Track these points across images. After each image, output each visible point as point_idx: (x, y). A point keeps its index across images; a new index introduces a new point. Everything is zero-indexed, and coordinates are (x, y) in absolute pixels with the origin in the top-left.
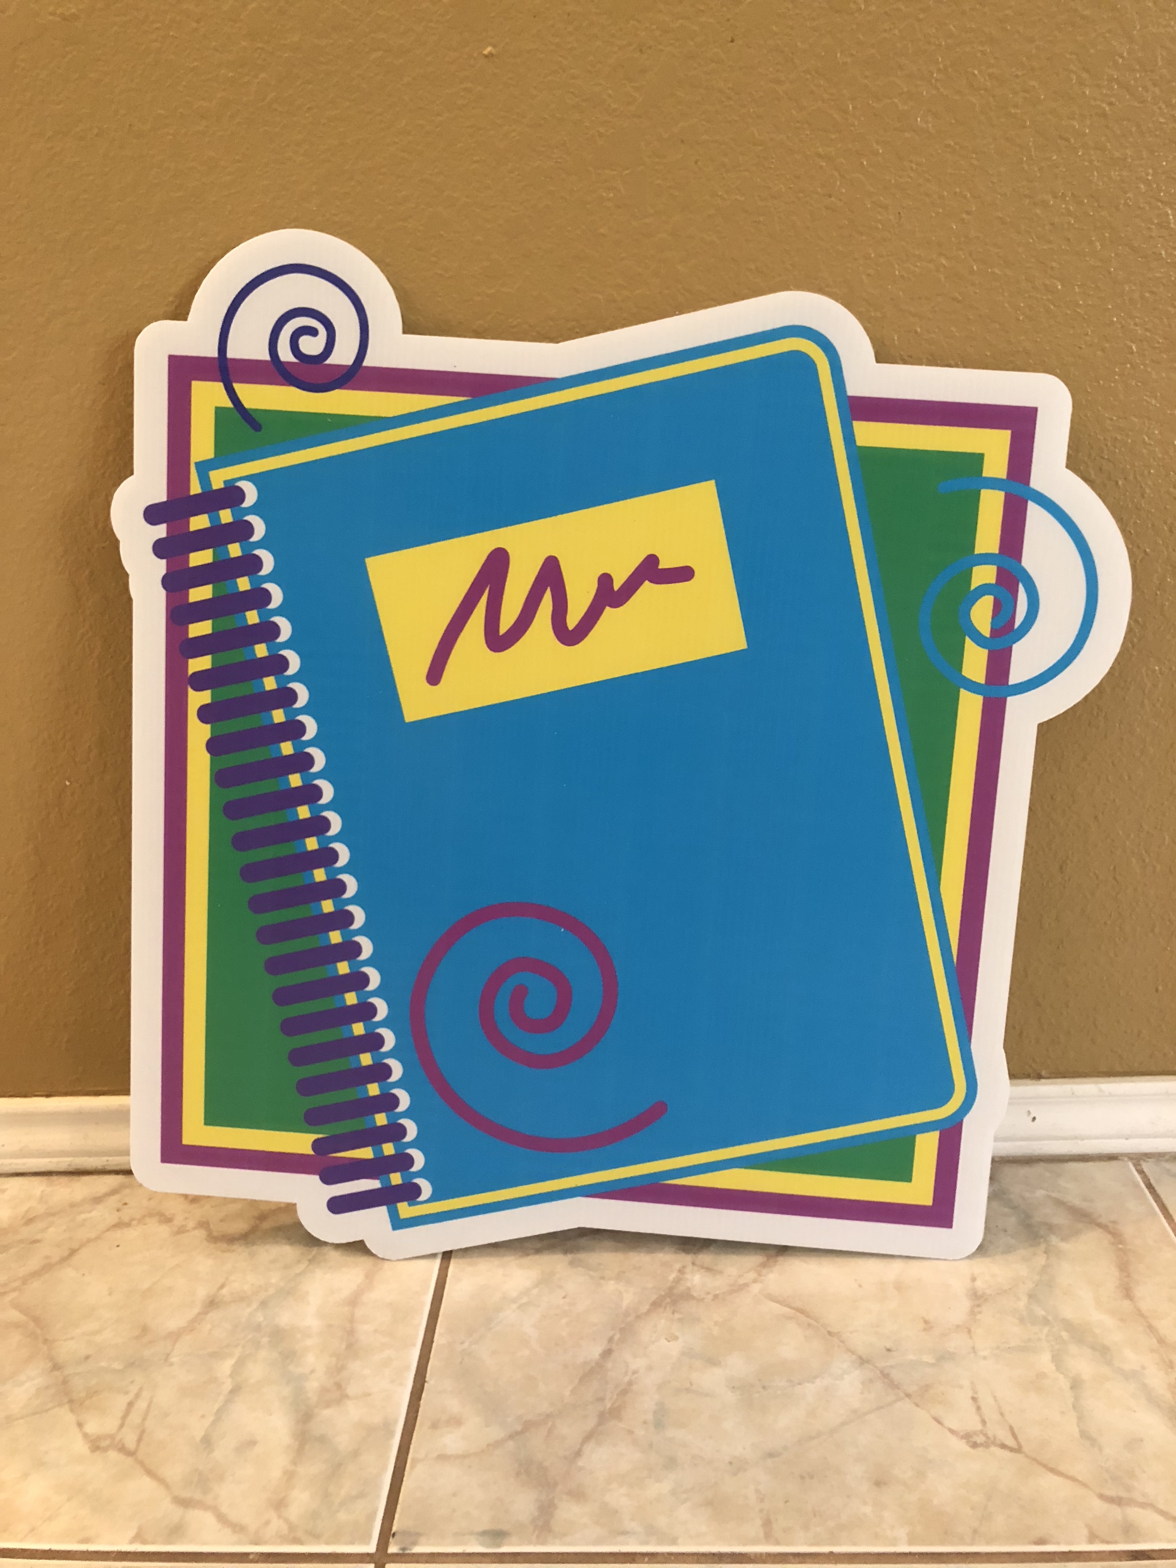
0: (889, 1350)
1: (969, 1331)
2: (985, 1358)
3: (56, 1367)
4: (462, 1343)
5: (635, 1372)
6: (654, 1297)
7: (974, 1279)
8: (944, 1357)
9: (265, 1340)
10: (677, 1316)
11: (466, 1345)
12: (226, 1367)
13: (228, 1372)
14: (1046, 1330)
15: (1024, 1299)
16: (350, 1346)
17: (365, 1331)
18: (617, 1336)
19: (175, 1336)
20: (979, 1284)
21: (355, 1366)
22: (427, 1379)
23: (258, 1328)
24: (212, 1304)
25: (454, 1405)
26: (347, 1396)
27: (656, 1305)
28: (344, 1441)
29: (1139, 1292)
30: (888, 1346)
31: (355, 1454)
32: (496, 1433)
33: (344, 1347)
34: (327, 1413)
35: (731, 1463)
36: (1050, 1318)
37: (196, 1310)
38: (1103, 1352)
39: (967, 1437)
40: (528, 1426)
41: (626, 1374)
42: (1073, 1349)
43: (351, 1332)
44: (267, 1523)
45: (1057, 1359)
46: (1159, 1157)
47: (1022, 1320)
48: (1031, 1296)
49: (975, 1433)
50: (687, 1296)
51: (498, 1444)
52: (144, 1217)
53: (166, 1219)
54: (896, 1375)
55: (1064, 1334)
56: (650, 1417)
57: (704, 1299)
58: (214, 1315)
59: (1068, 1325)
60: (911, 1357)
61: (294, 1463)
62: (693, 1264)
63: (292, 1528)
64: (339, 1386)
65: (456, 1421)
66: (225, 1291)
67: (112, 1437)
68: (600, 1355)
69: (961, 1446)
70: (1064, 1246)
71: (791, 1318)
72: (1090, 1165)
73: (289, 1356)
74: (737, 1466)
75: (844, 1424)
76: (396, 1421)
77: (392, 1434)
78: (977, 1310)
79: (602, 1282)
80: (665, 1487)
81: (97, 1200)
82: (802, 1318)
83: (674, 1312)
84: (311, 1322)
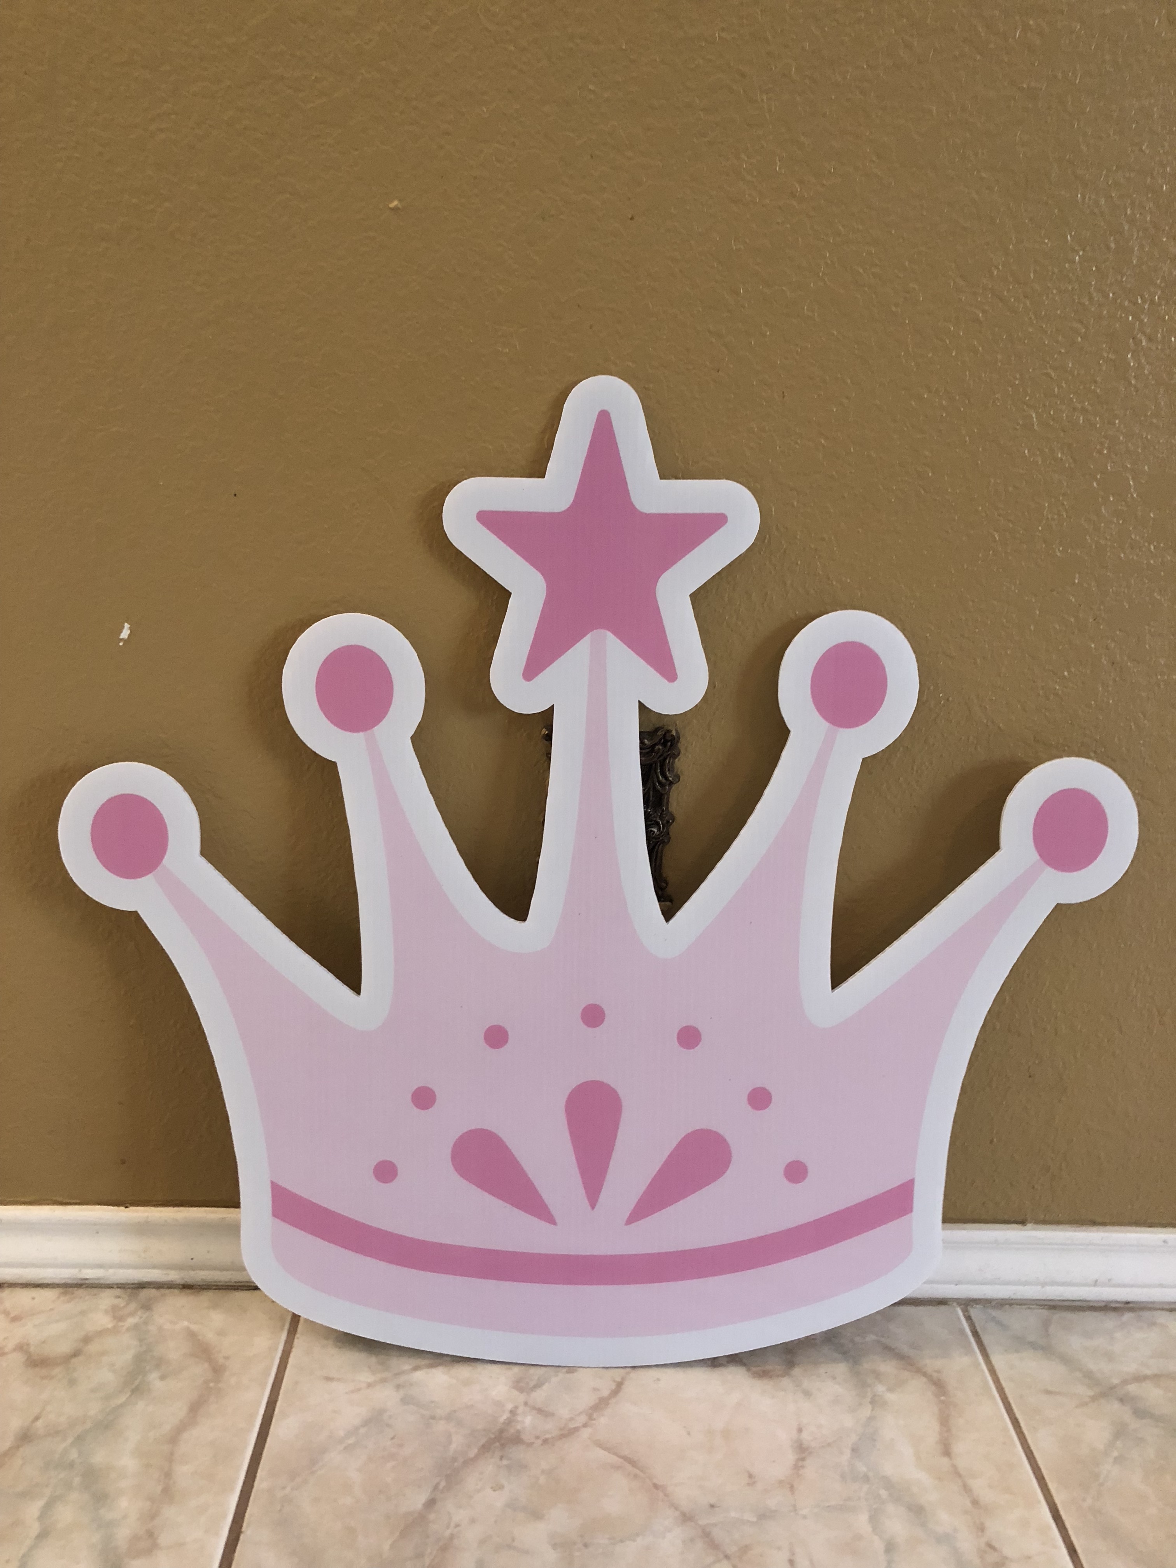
0: (712, 1506)
1: (792, 1488)
2: (805, 1517)
4: (284, 1488)
5: (457, 1526)
6: (483, 1441)
7: (800, 1430)
8: (765, 1516)
9: (77, 1480)
10: (505, 1462)
11: (288, 1490)
12: (33, 1510)
13: (36, 1515)
14: (866, 1487)
15: (848, 1453)
16: (166, 1490)
17: (183, 1473)
18: (443, 1485)
20: (805, 1436)
21: (169, 1512)
22: (243, 1529)
23: (72, 1465)
24: (25, 1437)
25: (269, 1558)
26: (158, 1546)
27: (485, 1448)
29: (959, 1448)
30: (713, 1501)
33: (159, 1489)
36: (871, 1474)
37: (9, 1443)
38: (919, 1513)
42: (891, 1508)
43: (169, 1474)
45: (874, 1519)
46: (986, 1303)
47: (843, 1477)
48: (855, 1450)
50: (517, 1440)
54: (716, 1532)
55: (883, 1493)
57: (533, 1443)
58: (27, 1450)
59: (888, 1483)
60: (733, 1514)
62: (526, 1404)
64: (151, 1534)
66: (39, 1423)
68: (424, 1505)
70: (890, 1397)
71: (618, 1468)
72: (921, 1308)
73: (101, 1498)
78: (800, 1463)
79: (431, 1421)
82: (629, 1468)
83: (501, 1458)
84: (128, 1462)
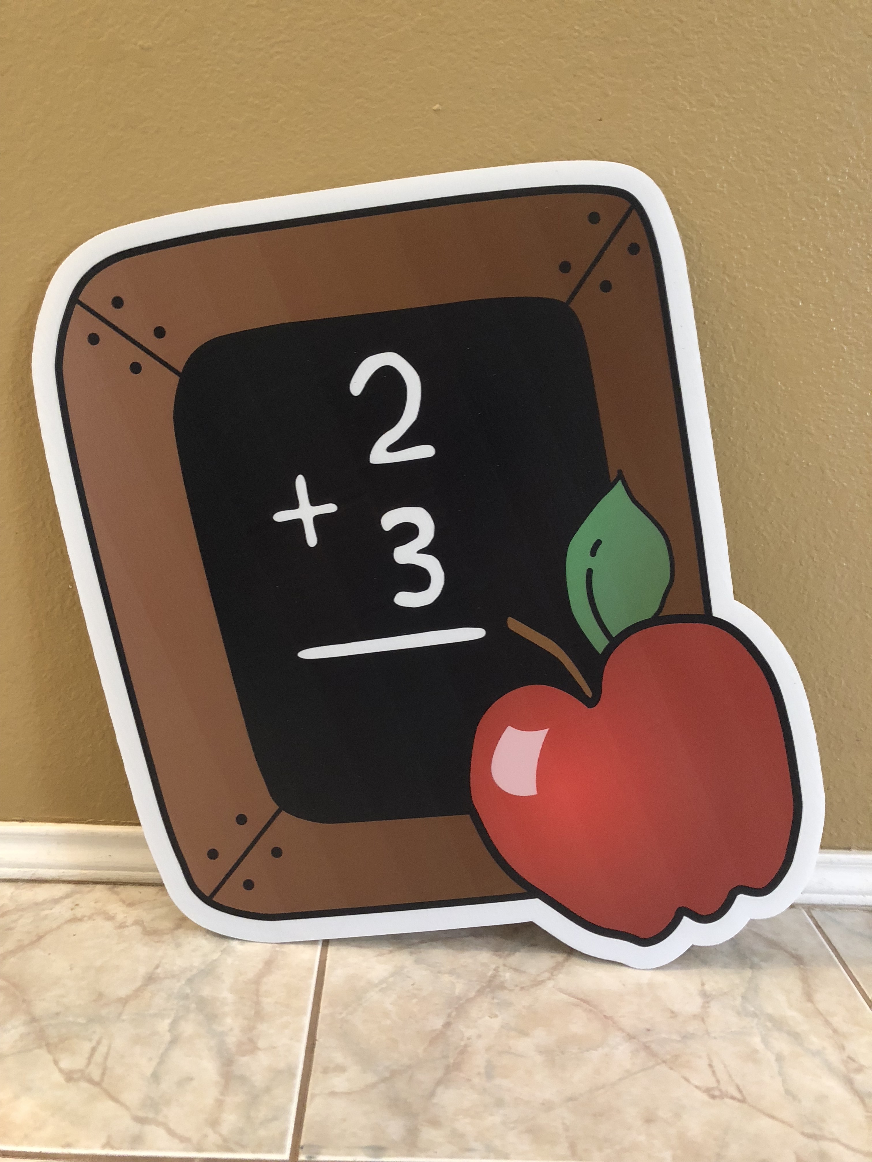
0: (648, 1030)
1: (703, 1020)
2: (715, 1038)
3: (34, 1020)
4: (341, 1014)
5: (469, 1039)
6: (478, 987)
7: (703, 984)
8: (686, 1037)
9: (193, 1006)
10: (496, 1001)
11: (344, 1015)
12: (164, 1025)
13: (167, 1028)
14: (756, 1021)
15: (739, 1000)
16: (258, 1013)
17: (268, 1003)
18: (454, 1014)
19: (124, 1001)
20: (707, 988)
21: (263, 1027)
22: (317, 1038)
23: (186, 997)
24: (151, 979)
25: (339, 1057)
26: (259, 1049)
27: (480, 992)
28: (258, 1080)
29: (818, 997)
30: (648, 1027)
31: (268, 1090)
32: (370, 1078)
33: (253, 1012)
34: (244, 1059)
35: (543, 1104)
36: (758, 1012)
37: (138, 984)
38: (795, 1036)
39: (708, 1091)
40: (394, 1074)
41: (462, 1040)
42: (775, 1034)
43: (258, 1003)
44: (206, 1136)
45: (765, 1041)
46: (823, 907)
47: (739, 1013)
48: (744, 997)
49: (713, 1089)
50: (502, 987)
51: (374, 1085)
52: (93, 914)
53: (110, 918)
54: (653, 1046)
55: (769, 1024)
56: (482, 1070)
57: (514, 989)
58: (151, 987)
59: (771, 1018)
60: (664, 1036)
61: (222, 1094)
62: (504, 965)
63: (225, 1140)
64: (251, 1040)
65: (341, 1069)
66: (159, 970)
67: (81, 1071)
68: (443, 1026)
69: (705, 1097)
70: (764, 965)
71: (577, 1006)
73: (212, 1018)
74: (548, 1106)
75: (620, 1080)
76: (296, 1067)
77: (293, 1076)
78: (707, 1005)
79: (439, 975)
80: (497, 1119)
81: (56, 901)
82: (585, 1006)
83: (493, 998)
84: (226, 995)
